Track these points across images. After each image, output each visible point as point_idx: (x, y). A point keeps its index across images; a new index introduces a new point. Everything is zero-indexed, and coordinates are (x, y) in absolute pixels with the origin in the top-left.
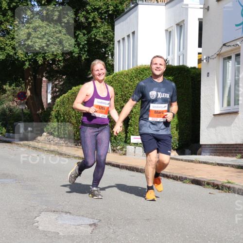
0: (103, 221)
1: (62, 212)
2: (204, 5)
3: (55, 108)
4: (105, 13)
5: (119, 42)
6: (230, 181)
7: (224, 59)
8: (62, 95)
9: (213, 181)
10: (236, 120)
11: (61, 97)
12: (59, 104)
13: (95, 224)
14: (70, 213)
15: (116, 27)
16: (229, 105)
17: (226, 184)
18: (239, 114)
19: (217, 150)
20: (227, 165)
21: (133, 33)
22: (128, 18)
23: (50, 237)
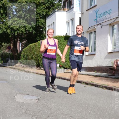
0: (41, 98)
1: (25, 94)
2: (82, 12)
3: (23, 53)
4: (42, 15)
5: (48, 26)
6: (92, 81)
7: (90, 33)
8: (25, 47)
9: (85, 82)
10: (95, 57)
11: (25, 48)
12: (24, 51)
13: (38, 99)
14: (29, 95)
15: (47, 21)
16: (92, 51)
17: (91, 83)
18: (96, 55)
19: (87, 69)
20: (91, 75)
21: (54, 23)
22: (52, 17)
23: (20, 104)
